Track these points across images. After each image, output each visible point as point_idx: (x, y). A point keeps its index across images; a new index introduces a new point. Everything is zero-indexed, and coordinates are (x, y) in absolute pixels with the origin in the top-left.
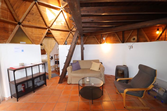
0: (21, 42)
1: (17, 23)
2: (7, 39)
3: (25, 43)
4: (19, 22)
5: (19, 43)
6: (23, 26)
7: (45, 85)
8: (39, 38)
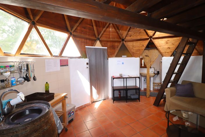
0: (123, 56)
1: (121, 40)
2: (114, 54)
3: (126, 56)
4: (123, 39)
5: (121, 57)
6: (125, 42)
7: (138, 100)
8: (139, 51)
